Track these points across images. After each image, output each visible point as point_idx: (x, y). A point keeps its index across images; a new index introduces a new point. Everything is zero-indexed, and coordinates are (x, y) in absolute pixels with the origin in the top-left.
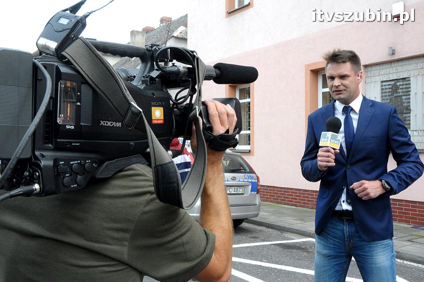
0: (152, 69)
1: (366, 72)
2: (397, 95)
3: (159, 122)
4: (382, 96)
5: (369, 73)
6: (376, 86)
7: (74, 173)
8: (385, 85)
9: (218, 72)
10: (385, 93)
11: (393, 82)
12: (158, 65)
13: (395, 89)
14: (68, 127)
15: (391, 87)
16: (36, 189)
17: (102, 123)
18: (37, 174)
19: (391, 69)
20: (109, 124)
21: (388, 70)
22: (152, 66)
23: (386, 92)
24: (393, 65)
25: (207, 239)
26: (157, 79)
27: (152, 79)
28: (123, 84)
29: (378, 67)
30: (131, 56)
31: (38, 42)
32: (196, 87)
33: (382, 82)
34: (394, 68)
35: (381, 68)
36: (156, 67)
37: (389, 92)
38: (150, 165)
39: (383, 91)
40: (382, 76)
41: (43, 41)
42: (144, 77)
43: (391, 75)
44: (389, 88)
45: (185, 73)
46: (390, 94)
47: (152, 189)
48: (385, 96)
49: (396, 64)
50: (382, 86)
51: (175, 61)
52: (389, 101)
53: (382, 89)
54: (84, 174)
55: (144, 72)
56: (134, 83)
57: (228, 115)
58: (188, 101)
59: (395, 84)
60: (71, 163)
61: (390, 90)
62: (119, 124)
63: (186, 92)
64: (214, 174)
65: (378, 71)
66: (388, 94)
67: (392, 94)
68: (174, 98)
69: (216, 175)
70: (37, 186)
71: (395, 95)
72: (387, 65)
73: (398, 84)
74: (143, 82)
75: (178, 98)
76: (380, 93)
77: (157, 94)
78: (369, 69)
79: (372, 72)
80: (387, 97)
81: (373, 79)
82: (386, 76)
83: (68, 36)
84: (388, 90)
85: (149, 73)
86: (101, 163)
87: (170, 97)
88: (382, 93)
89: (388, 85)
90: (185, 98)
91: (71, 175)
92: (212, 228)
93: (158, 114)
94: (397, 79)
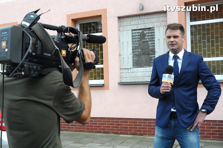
0: (62, 35)
1: (119, 22)
2: (144, 40)
3: (64, 56)
4: (133, 41)
5: (122, 23)
6: (128, 33)
7: (35, 71)
8: (135, 33)
9: (88, 38)
10: (134, 39)
11: (141, 31)
12: (64, 34)
13: (142, 36)
14: (33, 54)
15: (139, 34)
16: (23, 74)
17: (44, 54)
18: (23, 69)
19: (140, 21)
20: (46, 54)
21: (137, 21)
22: (62, 34)
23: (136, 38)
24: (141, 18)
25: (81, 104)
26: (64, 40)
27: (62, 39)
28: (52, 40)
29: (129, 19)
30: (54, 30)
31: (22, 23)
32: (79, 43)
33: (132, 30)
34: (142, 20)
35: (132, 19)
36: (63, 35)
37: (138, 38)
38: (61, 72)
39: (134, 37)
40: (132, 26)
41: (24, 23)
42: (59, 38)
43: (140, 26)
44: (138, 35)
45: (74, 37)
46: (139, 39)
47: (62, 80)
48: (135, 41)
49: (143, 17)
50: (133, 33)
51: (71, 33)
52: (138, 45)
53: (133, 36)
54: (38, 71)
55: (58, 36)
56: (55, 40)
57: (91, 55)
58: (75, 49)
59: (143, 32)
60: (34, 67)
61: (139, 37)
62: (50, 55)
63: (75, 45)
64: (85, 79)
65: (129, 22)
66: (137, 40)
67: (141, 40)
68: (70, 47)
69: (86, 80)
70: (23, 73)
71: (143, 40)
72: (136, 17)
73: (145, 32)
74: (58, 40)
75: (71, 47)
76: (131, 39)
77: (64, 45)
78: (122, 20)
79: (125, 23)
80: (137, 42)
81: (126, 28)
82: (136, 26)
83: (34, 22)
84: (137, 37)
85: (60, 37)
86: (43, 69)
87: (68, 47)
88: (133, 39)
89: (138, 33)
90: (75, 47)
91: (33, 71)
92: (83, 100)
93: (64, 52)
94: (144, 29)
